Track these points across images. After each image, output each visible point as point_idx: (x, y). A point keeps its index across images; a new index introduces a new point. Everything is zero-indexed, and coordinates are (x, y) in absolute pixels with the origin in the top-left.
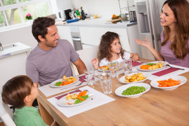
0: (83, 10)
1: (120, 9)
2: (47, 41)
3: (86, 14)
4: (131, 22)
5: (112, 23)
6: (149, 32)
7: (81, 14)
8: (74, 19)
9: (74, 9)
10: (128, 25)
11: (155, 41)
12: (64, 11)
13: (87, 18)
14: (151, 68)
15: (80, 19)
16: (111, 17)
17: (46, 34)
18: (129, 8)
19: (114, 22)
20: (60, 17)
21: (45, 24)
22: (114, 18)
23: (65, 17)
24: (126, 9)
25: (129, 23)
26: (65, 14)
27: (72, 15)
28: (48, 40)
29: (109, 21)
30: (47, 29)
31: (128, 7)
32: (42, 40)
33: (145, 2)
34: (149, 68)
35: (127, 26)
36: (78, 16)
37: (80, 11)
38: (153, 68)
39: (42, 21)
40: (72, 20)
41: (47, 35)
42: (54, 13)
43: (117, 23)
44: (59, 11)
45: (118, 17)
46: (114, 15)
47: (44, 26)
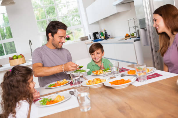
0: (106, 32)
3: (109, 35)
7: (104, 35)
8: (100, 38)
9: (100, 32)
12: (92, 34)
13: (110, 38)
15: (104, 39)
23: (94, 38)
25: (136, 39)
26: (93, 36)
27: (98, 36)
32: (50, 37)
34: (135, 74)
36: (102, 36)
37: (104, 32)
40: (98, 39)
42: (87, 36)
44: (89, 34)
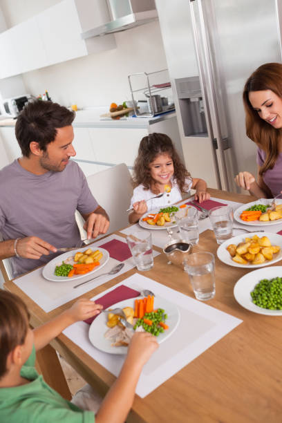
0: (49, 96)
1: (132, 92)
2: (47, 156)
4: (155, 116)
5: (111, 119)
6: (205, 133)
9: (32, 96)
10: (151, 122)
11: (218, 151)
12: (14, 101)
14: (268, 219)
16: (109, 108)
17: (49, 142)
18: (150, 90)
19: (115, 118)
20: (8, 110)
21: (54, 118)
22: (114, 109)
23: (18, 111)
24: (143, 91)
25: (151, 117)
26: (16, 106)
28: (50, 155)
29: (106, 115)
30: (56, 131)
31: (149, 87)
32: (37, 152)
33: (198, 77)
34: (261, 219)
35: (148, 123)
38: (272, 219)
39: (49, 111)
41: (52, 143)
43: (121, 118)
44: (5, 101)
45: (121, 108)
46: (114, 105)
47: (50, 122)
